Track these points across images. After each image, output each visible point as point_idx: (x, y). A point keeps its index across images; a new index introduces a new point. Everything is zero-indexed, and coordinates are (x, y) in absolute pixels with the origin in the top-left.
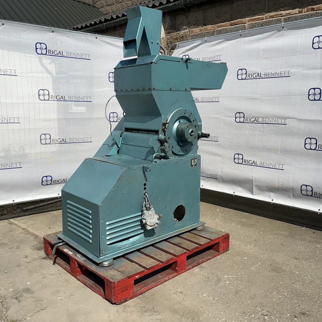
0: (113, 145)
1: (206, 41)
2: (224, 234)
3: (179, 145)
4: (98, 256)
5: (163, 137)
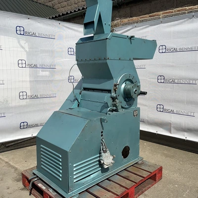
0: (74, 100)
2: (159, 167)
3: (125, 101)
4: (67, 192)
5: (115, 95)
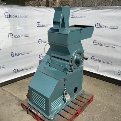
1: (82, 9)
3: (76, 64)
5: (71, 64)
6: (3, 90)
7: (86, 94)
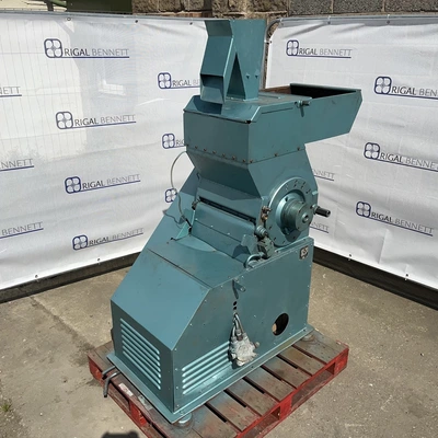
1: (329, 23)
3: (284, 232)
4: (172, 410)
5: (263, 231)
6: (36, 305)
7: (319, 343)
